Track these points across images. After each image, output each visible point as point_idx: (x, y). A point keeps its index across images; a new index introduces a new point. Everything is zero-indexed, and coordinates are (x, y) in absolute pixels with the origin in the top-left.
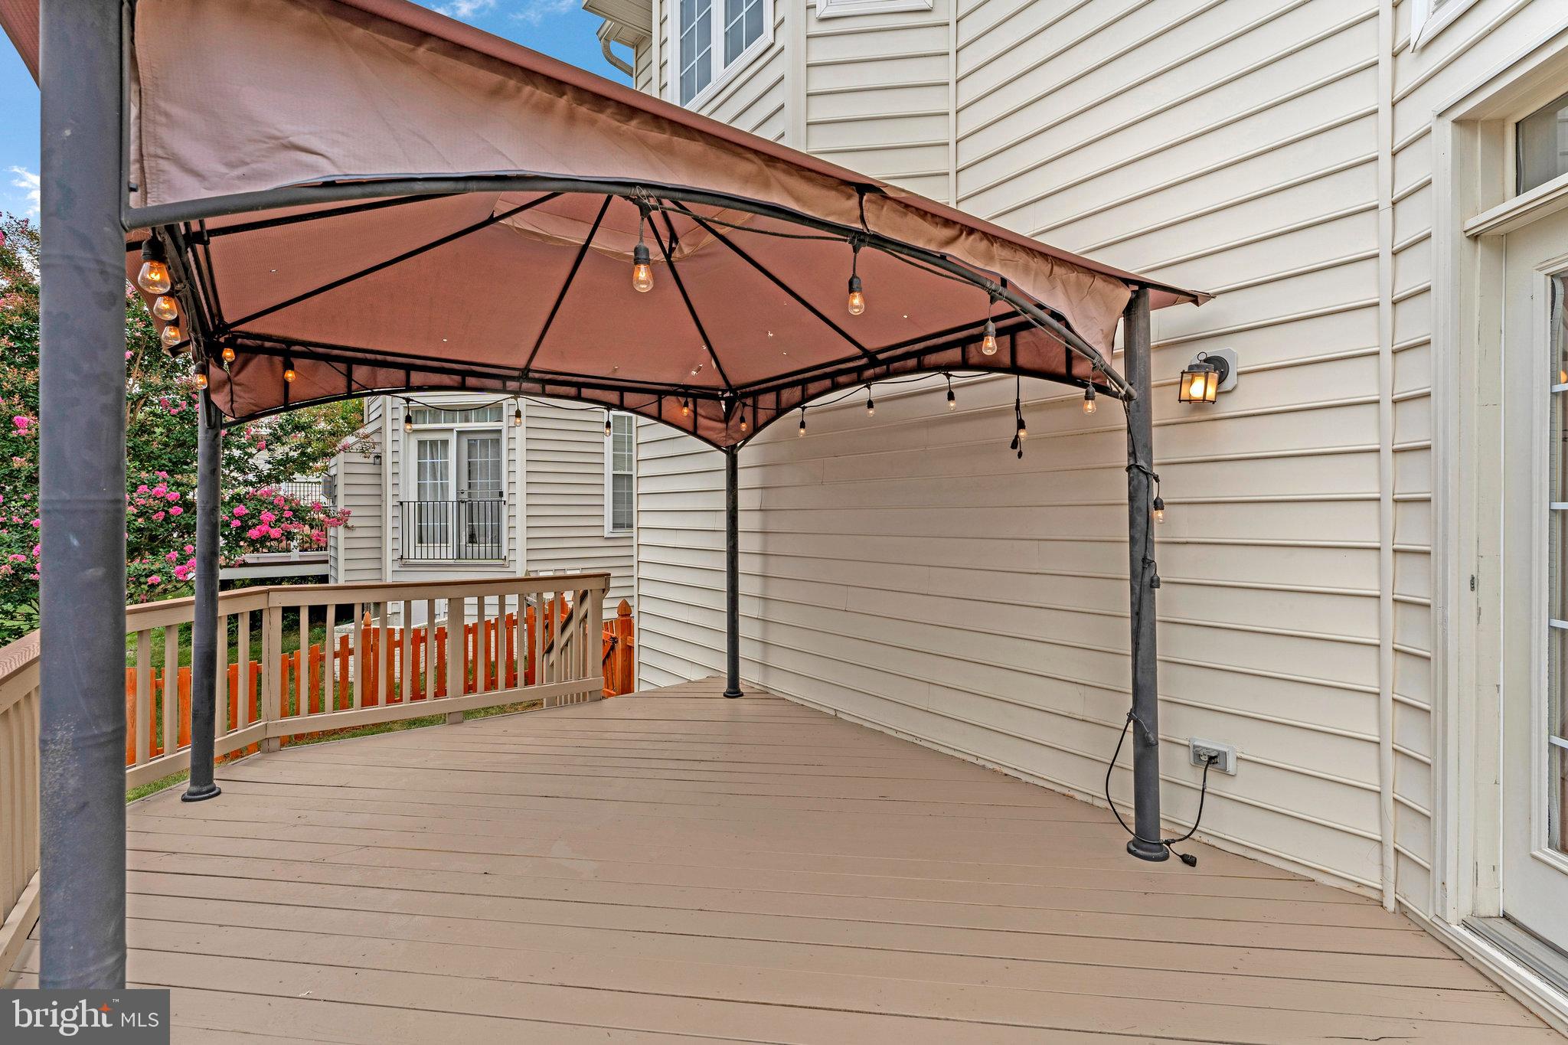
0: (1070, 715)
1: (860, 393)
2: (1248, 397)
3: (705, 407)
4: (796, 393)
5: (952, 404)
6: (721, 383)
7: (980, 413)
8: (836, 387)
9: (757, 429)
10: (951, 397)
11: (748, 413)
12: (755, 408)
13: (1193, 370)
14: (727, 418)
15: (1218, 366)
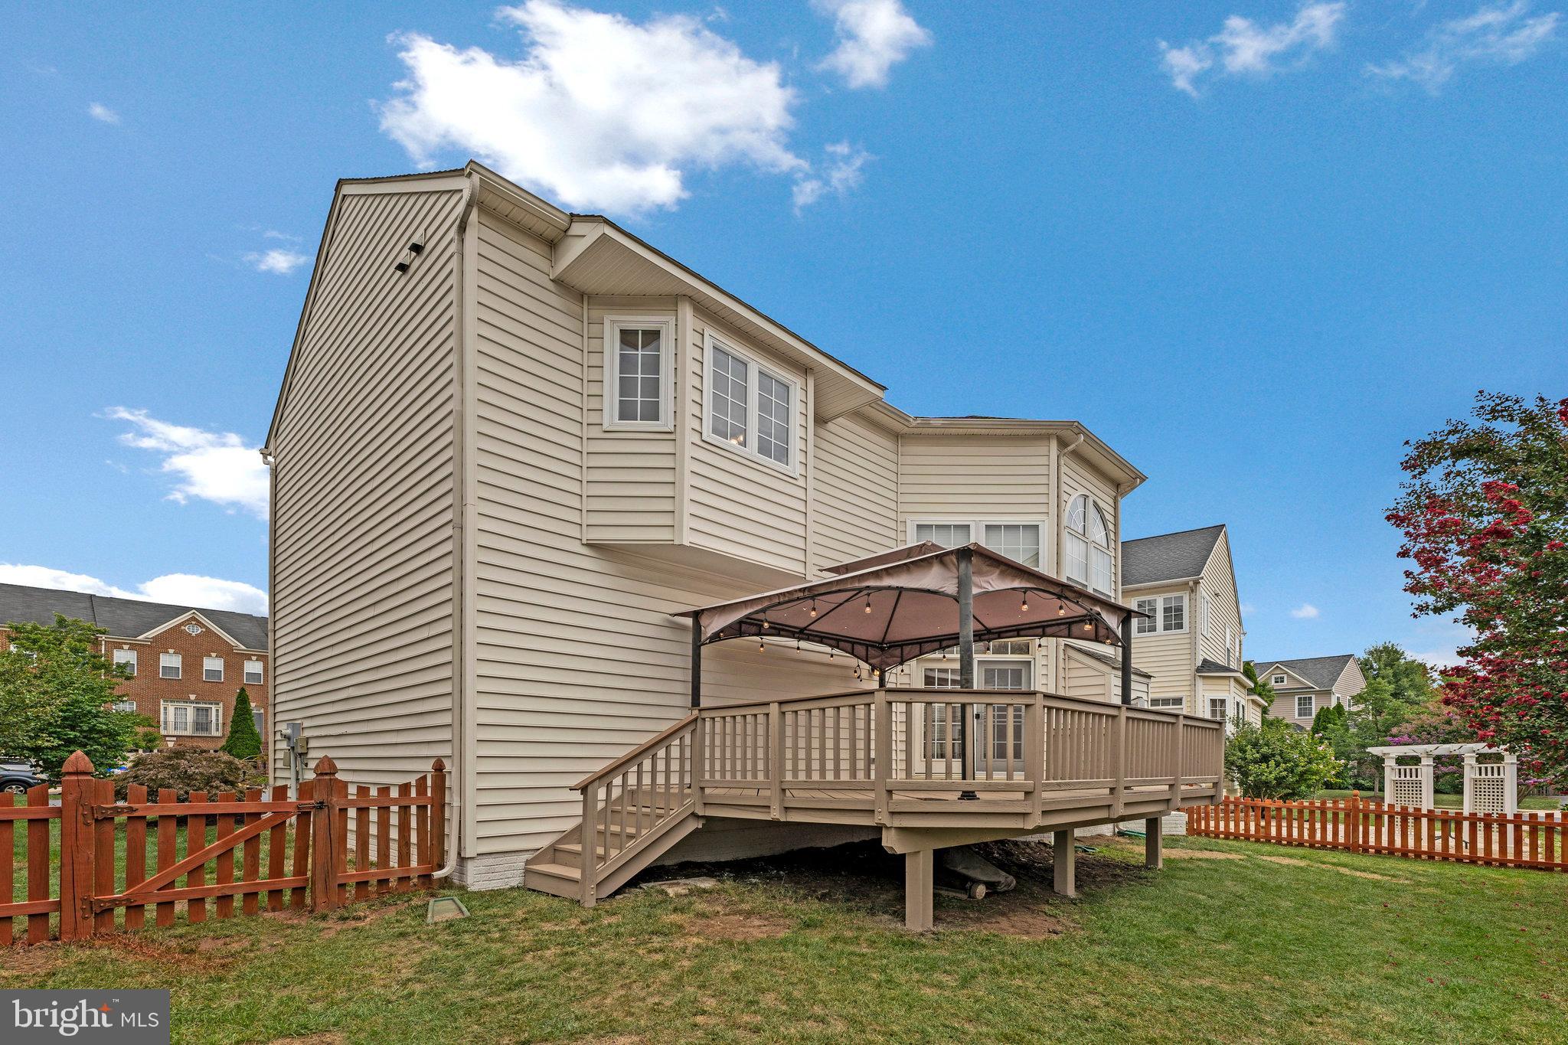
5: (832, 658)
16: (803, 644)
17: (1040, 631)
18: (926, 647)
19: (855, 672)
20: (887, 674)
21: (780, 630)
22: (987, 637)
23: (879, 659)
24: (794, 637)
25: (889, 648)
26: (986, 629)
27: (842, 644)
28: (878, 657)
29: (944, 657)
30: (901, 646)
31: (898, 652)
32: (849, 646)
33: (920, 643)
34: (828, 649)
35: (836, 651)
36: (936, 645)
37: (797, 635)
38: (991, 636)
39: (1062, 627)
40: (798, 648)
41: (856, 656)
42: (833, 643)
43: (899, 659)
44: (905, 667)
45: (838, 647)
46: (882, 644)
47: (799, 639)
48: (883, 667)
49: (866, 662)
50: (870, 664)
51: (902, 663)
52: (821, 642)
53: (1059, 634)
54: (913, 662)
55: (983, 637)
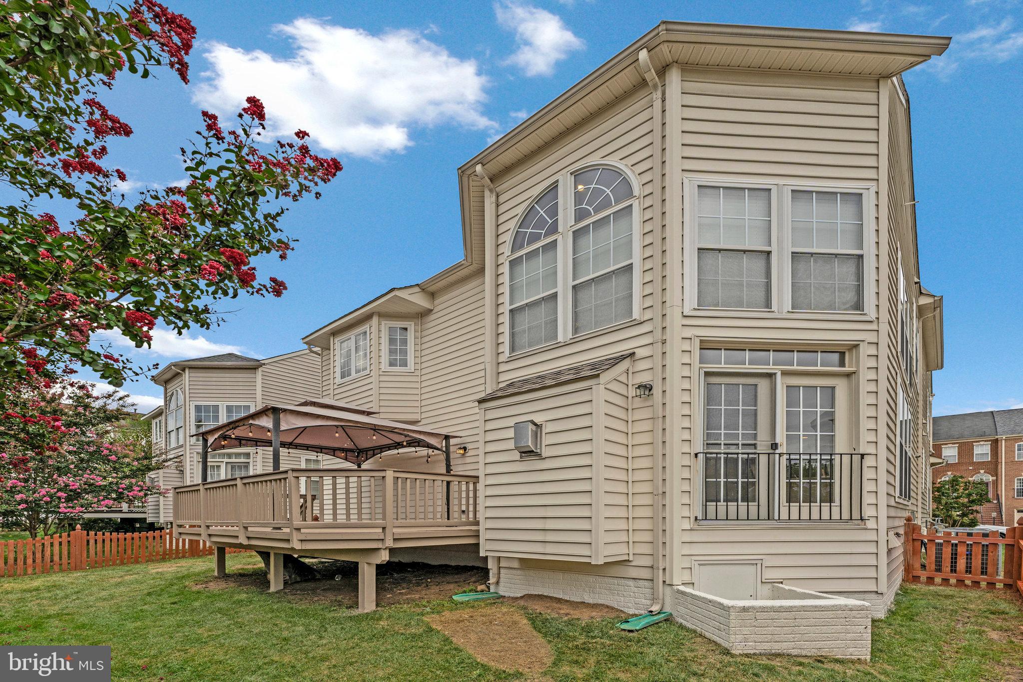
1: (396, 451)
2: (470, 453)
3: (349, 454)
4: (379, 451)
6: (355, 448)
8: (389, 450)
9: (367, 459)
11: (364, 455)
12: (367, 454)
13: (460, 448)
14: (357, 456)
15: (465, 449)
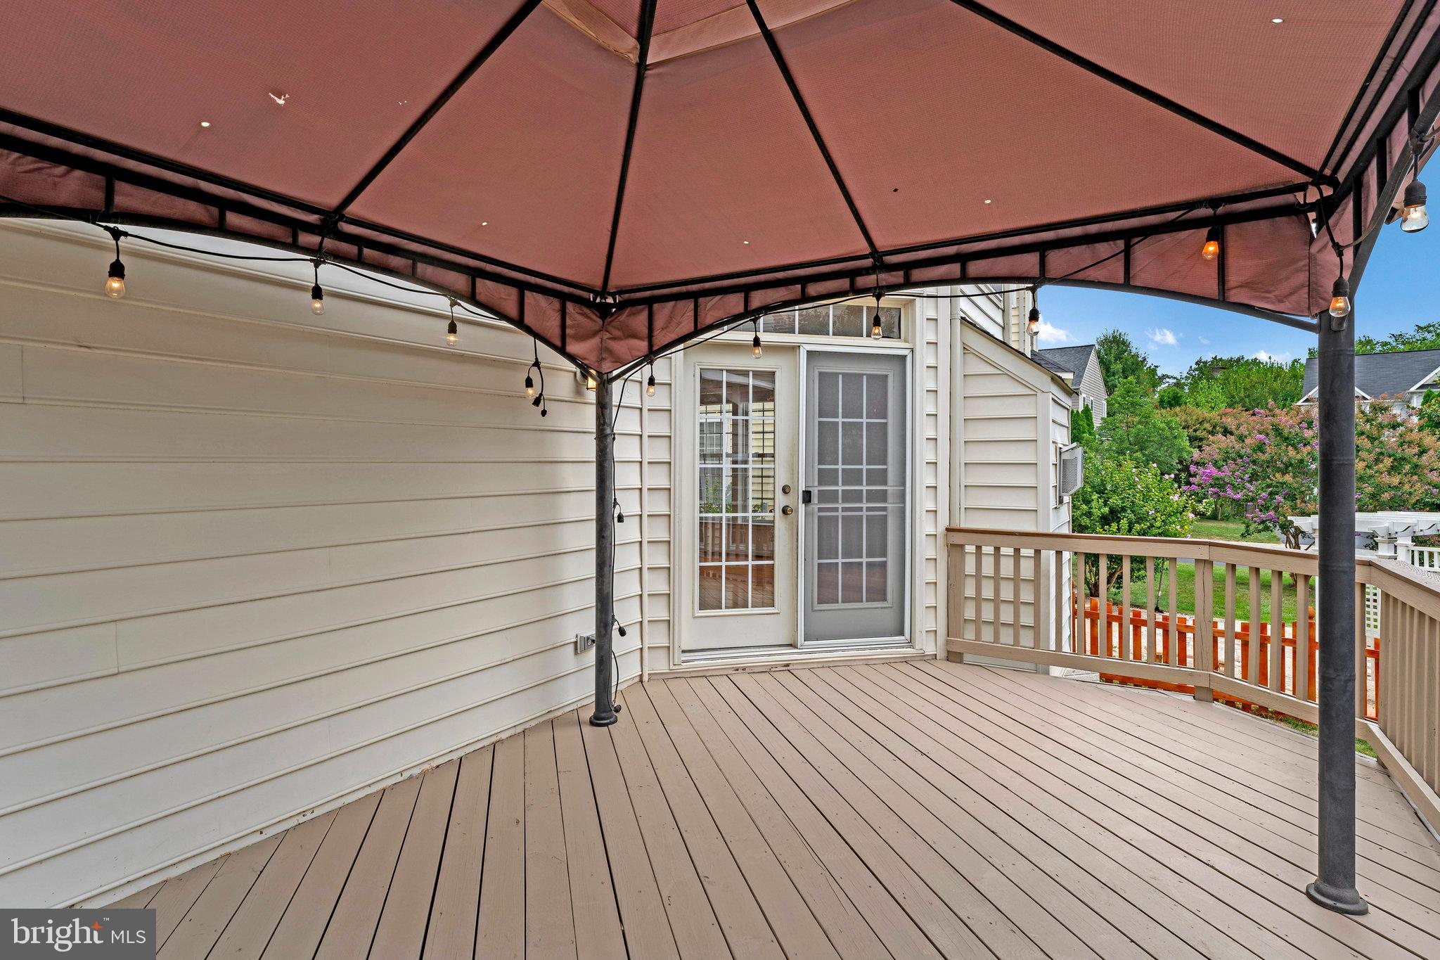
0: (503, 662)
5: (452, 338)
7: (486, 359)
10: (453, 329)
16: (333, 275)
17: (1029, 262)
18: (713, 308)
19: (529, 383)
20: (616, 386)
21: (225, 205)
22: (870, 280)
23: (595, 341)
24: (294, 246)
25: (621, 306)
26: (875, 253)
27: (485, 288)
28: (595, 334)
29: (757, 342)
30: (649, 302)
31: (639, 321)
32: (506, 297)
33: (695, 296)
34: (440, 303)
35: (464, 310)
36: (735, 303)
37: (306, 239)
38: (886, 278)
39: (1104, 249)
40: (317, 293)
41: (529, 331)
42: (459, 281)
43: (643, 346)
44: (660, 368)
45: (473, 299)
46: (603, 292)
47: (319, 256)
48: (606, 367)
49: (562, 350)
50: (572, 358)
51: (650, 357)
52: (412, 276)
53: (1093, 274)
54: (677, 355)
55: (862, 281)
